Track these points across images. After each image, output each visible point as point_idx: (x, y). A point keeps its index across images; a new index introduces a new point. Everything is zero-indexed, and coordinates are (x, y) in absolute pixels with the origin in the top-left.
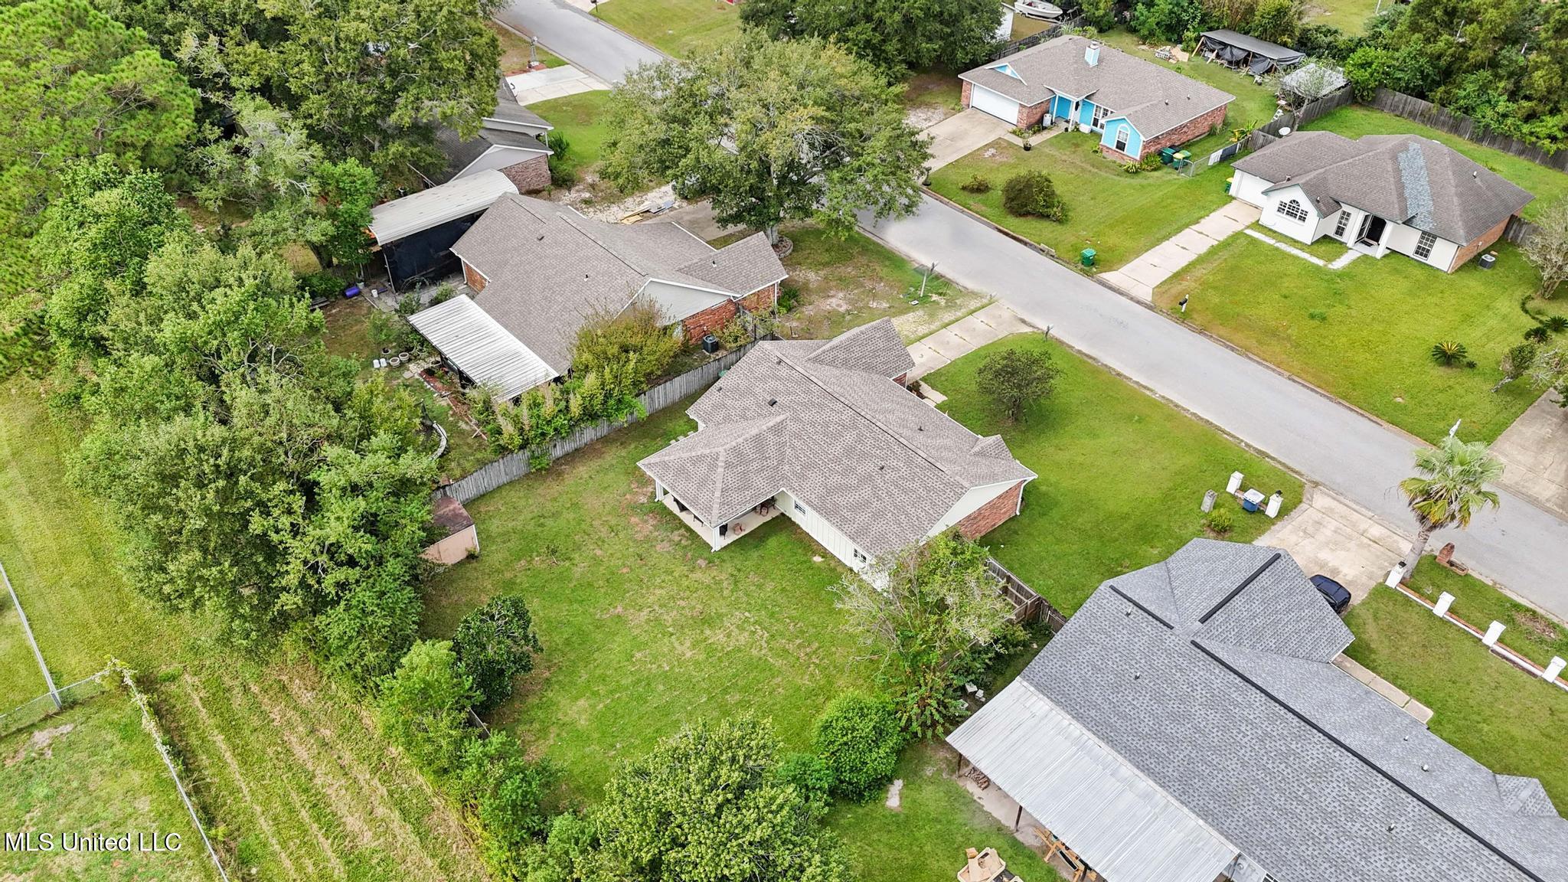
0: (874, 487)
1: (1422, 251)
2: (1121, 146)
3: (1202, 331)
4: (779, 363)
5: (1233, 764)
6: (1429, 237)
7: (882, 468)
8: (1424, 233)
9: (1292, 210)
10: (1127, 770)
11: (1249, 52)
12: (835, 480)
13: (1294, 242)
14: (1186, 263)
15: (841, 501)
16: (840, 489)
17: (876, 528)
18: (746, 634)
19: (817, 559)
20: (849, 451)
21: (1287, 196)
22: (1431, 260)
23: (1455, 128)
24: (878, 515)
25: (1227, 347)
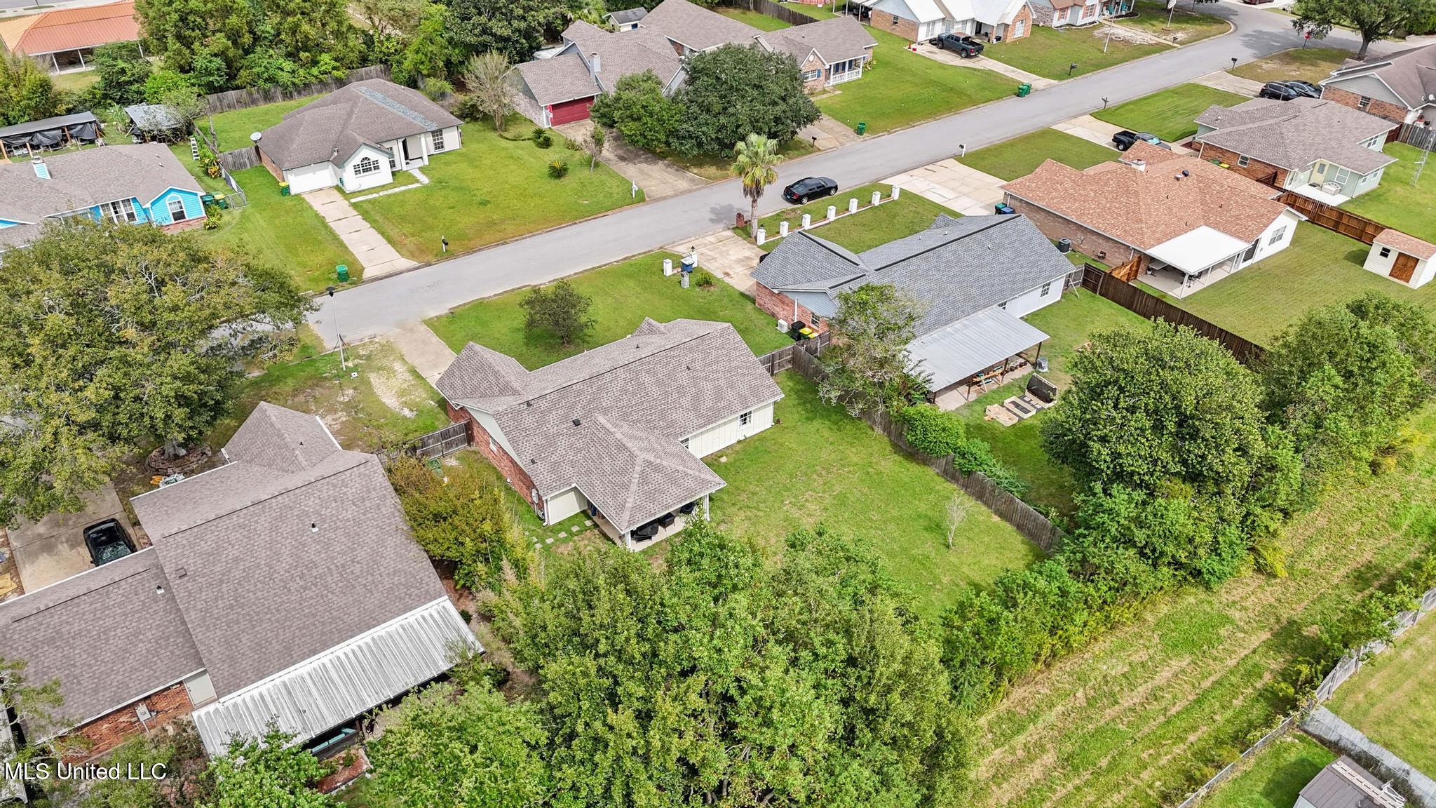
0: (705, 378)
1: (439, 146)
2: (179, 216)
3: (470, 251)
4: (529, 404)
5: (950, 287)
6: (437, 133)
7: (689, 369)
8: (433, 132)
9: (367, 167)
10: (948, 329)
11: (62, 128)
12: (685, 402)
13: (383, 187)
14: (380, 236)
15: (709, 404)
16: (697, 398)
17: (743, 388)
18: (807, 504)
19: (724, 460)
20: (660, 383)
21: (357, 160)
22: (447, 148)
23: (268, 97)
24: (732, 386)
25: (495, 246)
